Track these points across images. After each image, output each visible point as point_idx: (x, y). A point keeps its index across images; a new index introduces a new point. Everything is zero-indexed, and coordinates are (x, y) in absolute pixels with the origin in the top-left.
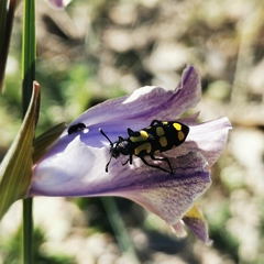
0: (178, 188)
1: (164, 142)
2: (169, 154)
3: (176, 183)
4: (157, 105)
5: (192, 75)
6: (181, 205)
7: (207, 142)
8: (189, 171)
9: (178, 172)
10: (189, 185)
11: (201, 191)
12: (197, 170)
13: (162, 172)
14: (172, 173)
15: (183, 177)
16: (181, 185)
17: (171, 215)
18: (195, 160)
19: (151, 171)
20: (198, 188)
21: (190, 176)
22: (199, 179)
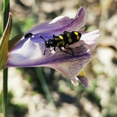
0: (76, 61)
1: (70, 40)
2: (72, 46)
3: (75, 59)
4: (66, 25)
5: (82, 12)
6: (77, 69)
7: (89, 41)
8: (81, 54)
9: (76, 54)
10: (81, 60)
11: (87, 62)
12: (85, 53)
13: (68, 55)
14: (73, 55)
15: (78, 56)
16: (77, 60)
17: (72, 74)
18: (84, 48)
19: (63, 54)
20: (85, 61)
21: (82, 56)
22: (86, 57)
